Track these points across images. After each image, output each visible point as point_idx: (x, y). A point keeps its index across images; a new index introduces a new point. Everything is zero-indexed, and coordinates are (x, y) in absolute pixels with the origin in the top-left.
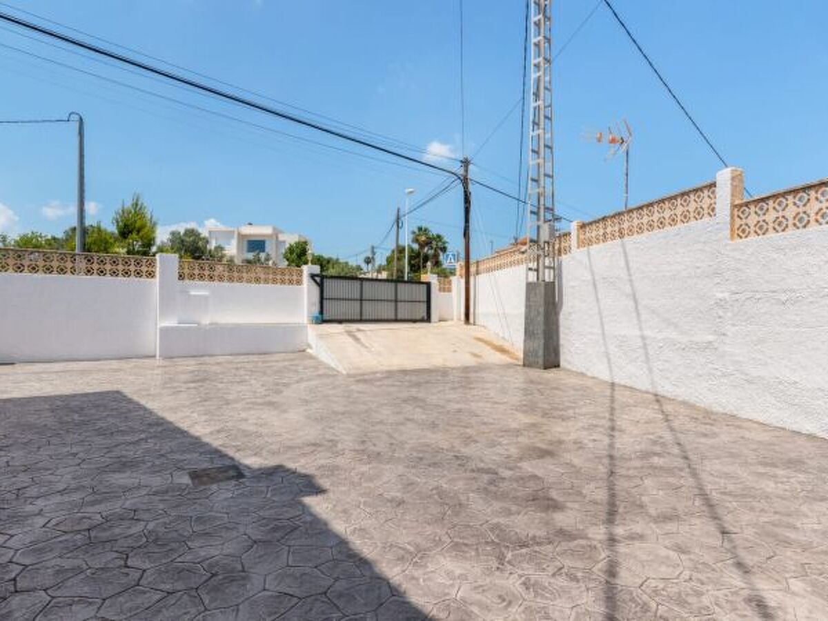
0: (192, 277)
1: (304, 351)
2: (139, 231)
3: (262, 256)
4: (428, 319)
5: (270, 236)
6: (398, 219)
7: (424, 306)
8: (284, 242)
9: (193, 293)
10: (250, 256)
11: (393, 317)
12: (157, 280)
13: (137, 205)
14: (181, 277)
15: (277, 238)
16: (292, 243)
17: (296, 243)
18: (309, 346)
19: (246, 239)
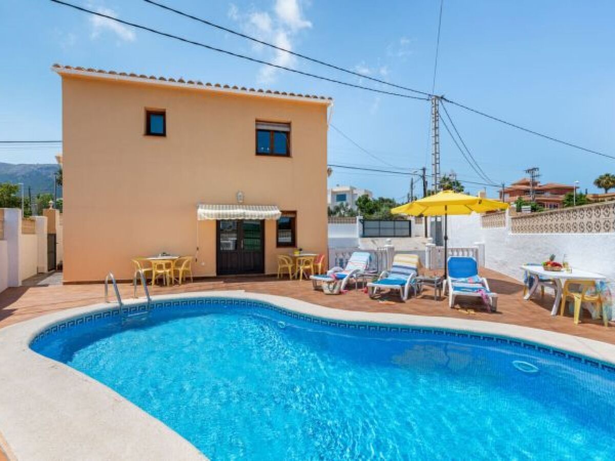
1: (357, 247)
3: (344, 203)
4: (410, 235)
5: (348, 192)
6: (412, 184)
7: (408, 230)
8: (356, 194)
10: (338, 204)
11: (393, 235)
15: (352, 192)
16: (360, 196)
17: (363, 196)
18: (359, 246)
19: (336, 194)
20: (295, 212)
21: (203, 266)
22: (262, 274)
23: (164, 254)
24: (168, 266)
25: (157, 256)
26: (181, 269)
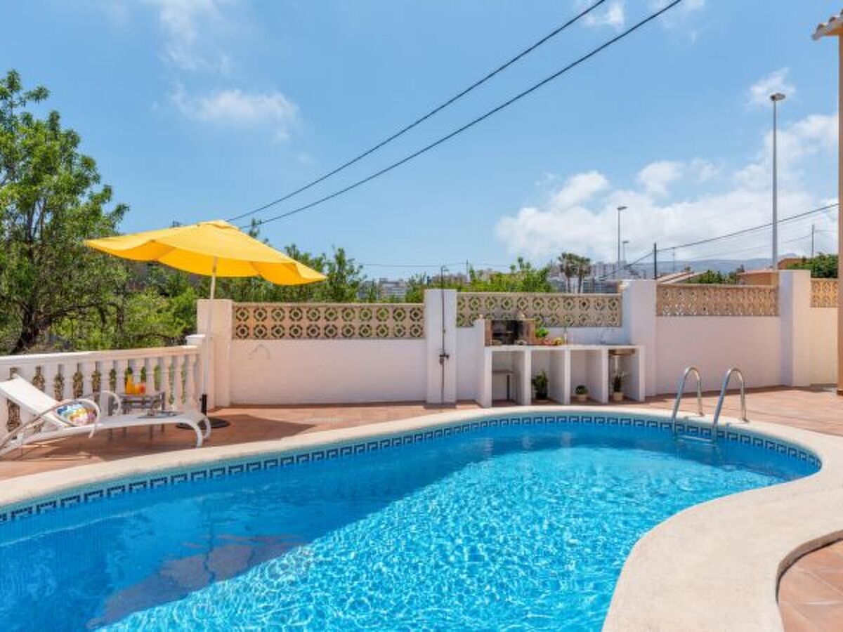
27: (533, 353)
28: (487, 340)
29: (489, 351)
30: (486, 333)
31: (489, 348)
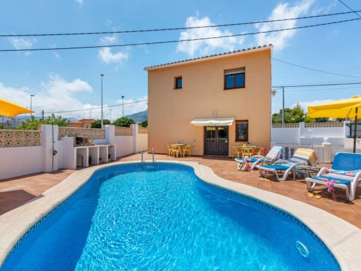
0: (308, 127)
2: (298, 113)
9: (308, 130)
12: (300, 128)
13: (298, 106)
14: (305, 127)
20: (247, 121)
21: (197, 150)
22: (227, 156)
23: (179, 143)
24: (177, 148)
25: (175, 144)
26: (184, 150)
27: (89, 148)
28: (74, 145)
29: (76, 148)
30: (74, 142)
31: (75, 147)
